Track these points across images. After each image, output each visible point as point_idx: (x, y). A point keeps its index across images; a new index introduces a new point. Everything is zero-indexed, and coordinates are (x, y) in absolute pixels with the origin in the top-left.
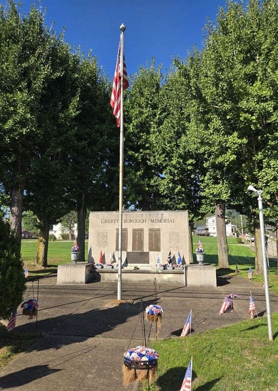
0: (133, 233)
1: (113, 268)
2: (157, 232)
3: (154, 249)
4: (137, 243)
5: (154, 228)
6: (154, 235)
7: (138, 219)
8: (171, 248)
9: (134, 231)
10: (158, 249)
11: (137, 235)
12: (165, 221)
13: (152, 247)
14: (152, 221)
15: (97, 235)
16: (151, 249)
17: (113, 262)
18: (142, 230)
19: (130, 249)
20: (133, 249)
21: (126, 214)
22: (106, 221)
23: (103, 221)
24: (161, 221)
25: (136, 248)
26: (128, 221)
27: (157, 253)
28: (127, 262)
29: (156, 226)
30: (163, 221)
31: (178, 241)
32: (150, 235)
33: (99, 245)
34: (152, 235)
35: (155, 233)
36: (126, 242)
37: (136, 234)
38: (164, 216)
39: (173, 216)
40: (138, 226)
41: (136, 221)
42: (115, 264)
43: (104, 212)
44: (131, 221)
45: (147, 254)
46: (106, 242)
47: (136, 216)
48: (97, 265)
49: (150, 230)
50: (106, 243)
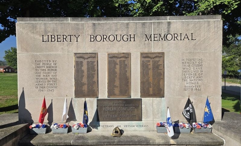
0: (109, 63)
1: (70, 130)
2: (157, 59)
3: (151, 93)
4: (117, 83)
5: (153, 51)
6: (151, 66)
7: (119, 33)
8: (185, 90)
9: (112, 57)
10: (159, 93)
11: (118, 67)
12: (175, 37)
13: (148, 89)
14: (148, 37)
15: (34, 66)
16: (145, 93)
17: (68, 120)
18: (127, 56)
19: (103, 94)
20: (110, 93)
21: (94, 24)
22: (53, 38)
23: (46, 38)
24: (166, 37)
25: (117, 91)
26: (99, 38)
27: (156, 100)
28: (97, 119)
29: (155, 48)
30: (169, 37)
31: (200, 77)
32: (144, 66)
33: (40, 85)
34: (147, 66)
35: (155, 62)
36: (95, 79)
37: (116, 64)
38: (172, 26)
39: (191, 26)
40: (119, 48)
41: (116, 38)
42: (74, 124)
43: (46, 19)
44: (103, 39)
45: (137, 103)
46: (55, 80)
47: (114, 28)
48: (38, 127)
49: (144, 56)
50: (54, 83)
